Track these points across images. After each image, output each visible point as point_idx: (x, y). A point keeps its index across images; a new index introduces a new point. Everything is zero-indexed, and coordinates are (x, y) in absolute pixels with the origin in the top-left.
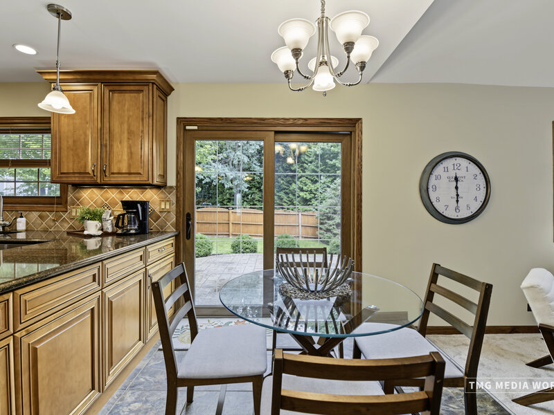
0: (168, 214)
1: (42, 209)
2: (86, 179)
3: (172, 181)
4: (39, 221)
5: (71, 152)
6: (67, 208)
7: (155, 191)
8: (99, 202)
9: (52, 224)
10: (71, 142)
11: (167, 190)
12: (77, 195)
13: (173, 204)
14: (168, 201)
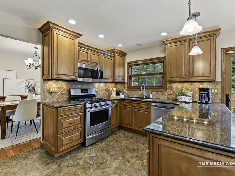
0: (216, 94)
1: (157, 91)
2: (182, 80)
3: (219, 79)
4: (156, 95)
5: (176, 69)
6: (167, 91)
7: (208, 83)
8: (180, 88)
9: (161, 96)
10: (175, 66)
11: (215, 83)
12: (171, 86)
13: (219, 90)
14: (216, 88)
